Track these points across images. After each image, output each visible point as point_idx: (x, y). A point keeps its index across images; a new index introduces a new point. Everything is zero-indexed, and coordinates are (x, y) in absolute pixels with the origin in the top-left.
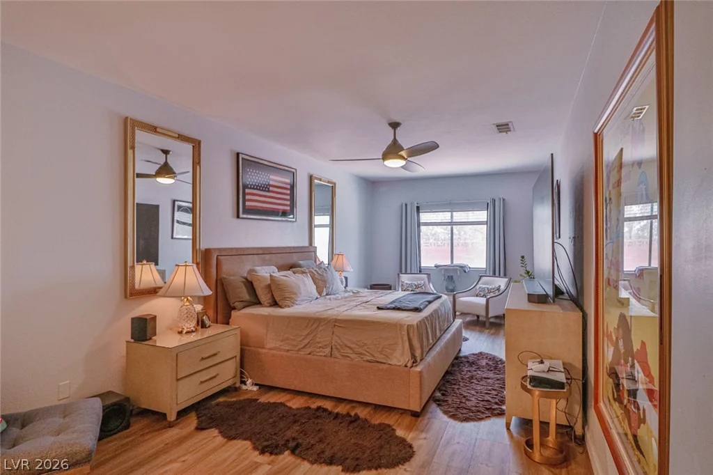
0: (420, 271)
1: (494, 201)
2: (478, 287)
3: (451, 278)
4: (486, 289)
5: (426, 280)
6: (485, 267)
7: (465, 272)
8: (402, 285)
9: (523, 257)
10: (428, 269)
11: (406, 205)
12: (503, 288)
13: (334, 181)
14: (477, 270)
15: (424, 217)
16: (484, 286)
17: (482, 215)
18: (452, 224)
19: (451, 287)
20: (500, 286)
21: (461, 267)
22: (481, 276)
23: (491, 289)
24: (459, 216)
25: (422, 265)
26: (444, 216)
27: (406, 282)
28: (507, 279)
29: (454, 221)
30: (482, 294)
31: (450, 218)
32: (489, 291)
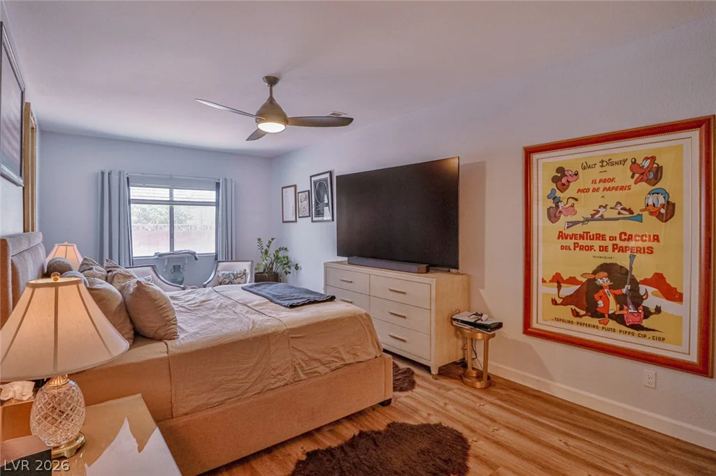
0: (133, 264)
2: (219, 274)
3: (177, 269)
4: (231, 275)
6: (214, 251)
9: (259, 240)
10: (144, 259)
12: (248, 271)
14: (206, 256)
15: (136, 192)
16: (226, 272)
17: (210, 195)
18: (171, 203)
19: (179, 280)
20: (245, 271)
21: (192, 254)
22: (217, 262)
23: (237, 274)
24: (180, 194)
25: (135, 256)
28: (250, 263)
29: (175, 199)
30: (227, 281)
31: (169, 196)
32: (236, 277)
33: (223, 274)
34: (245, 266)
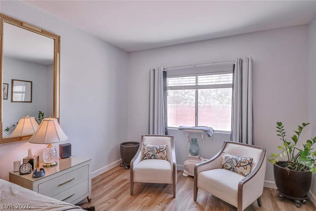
0: (166, 133)
1: (241, 62)
2: (224, 156)
3: (194, 142)
4: (234, 161)
5: (169, 144)
6: (230, 130)
7: (209, 136)
8: (144, 149)
9: (280, 124)
10: (174, 130)
11: (154, 70)
12: (256, 161)
13: (58, 34)
14: (221, 134)
15: (171, 82)
16: (231, 156)
17: (228, 78)
18: (197, 87)
19: (194, 151)
20: (252, 160)
21: (205, 131)
22: (227, 142)
23: (241, 162)
24: (203, 80)
25: (168, 126)
26: (190, 80)
27: (148, 145)
28: (261, 151)
29: (199, 84)
30: (229, 167)
31: (195, 82)
32: (239, 164)
33: (226, 158)
34: (254, 154)
